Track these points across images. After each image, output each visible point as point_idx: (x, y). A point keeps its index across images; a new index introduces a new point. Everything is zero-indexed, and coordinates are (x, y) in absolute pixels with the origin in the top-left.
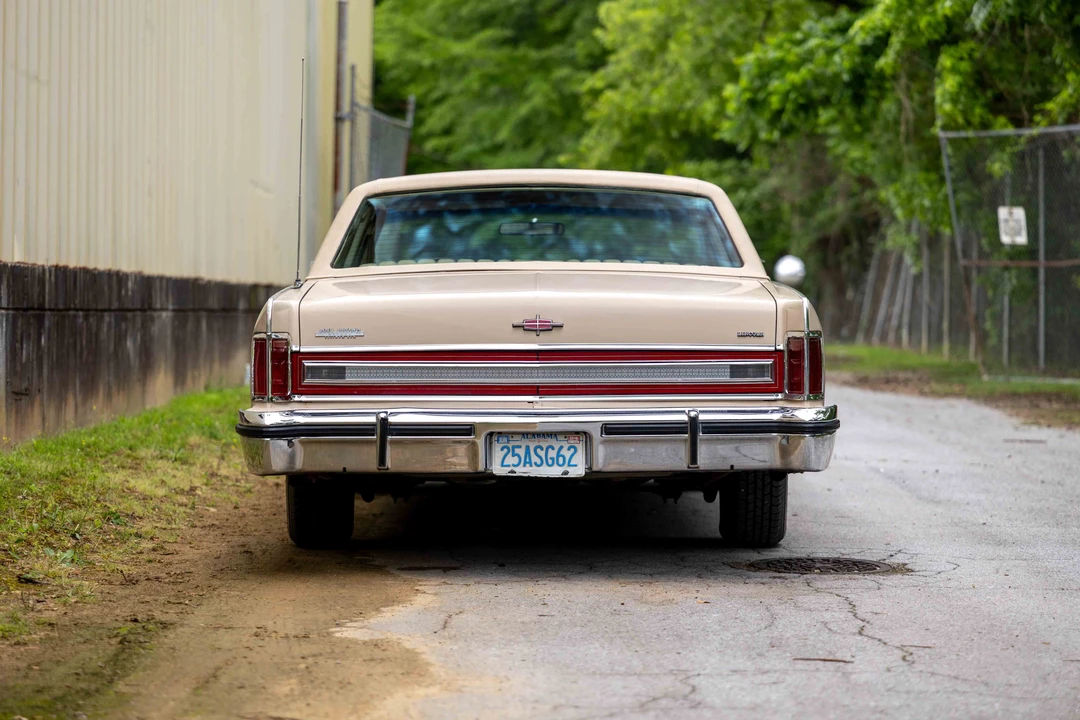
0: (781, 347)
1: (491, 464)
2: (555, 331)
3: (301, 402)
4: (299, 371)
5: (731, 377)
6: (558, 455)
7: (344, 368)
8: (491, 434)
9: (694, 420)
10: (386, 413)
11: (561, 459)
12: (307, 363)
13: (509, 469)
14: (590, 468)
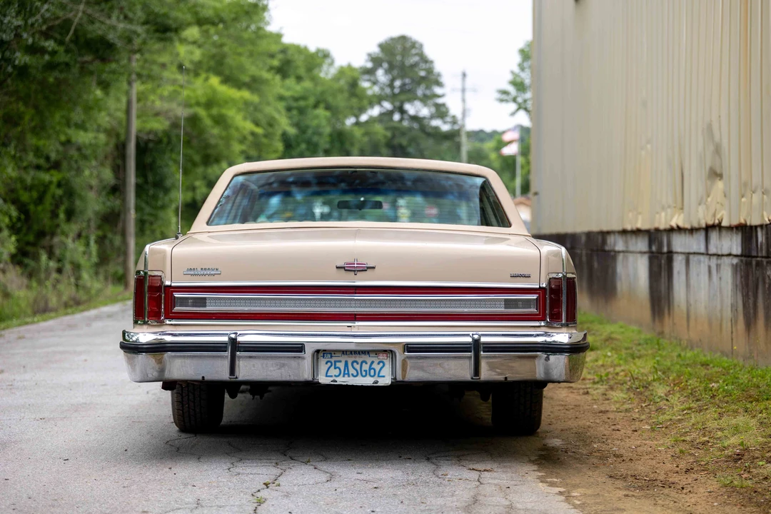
0: (544, 286)
1: (318, 375)
2: (369, 271)
3: (172, 325)
4: (171, 302)
5: (505, 308)
6: (370, 369)
7: (205, 299)
8: (318, 351)
9: (476, 342)
10: (236, 333)
11: (372, 371)
12: (177, 295)
13: (332, 379)
14: (395, 379)
